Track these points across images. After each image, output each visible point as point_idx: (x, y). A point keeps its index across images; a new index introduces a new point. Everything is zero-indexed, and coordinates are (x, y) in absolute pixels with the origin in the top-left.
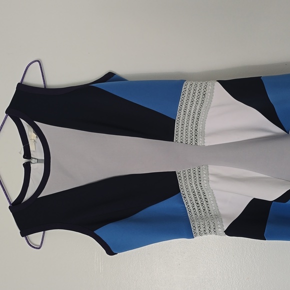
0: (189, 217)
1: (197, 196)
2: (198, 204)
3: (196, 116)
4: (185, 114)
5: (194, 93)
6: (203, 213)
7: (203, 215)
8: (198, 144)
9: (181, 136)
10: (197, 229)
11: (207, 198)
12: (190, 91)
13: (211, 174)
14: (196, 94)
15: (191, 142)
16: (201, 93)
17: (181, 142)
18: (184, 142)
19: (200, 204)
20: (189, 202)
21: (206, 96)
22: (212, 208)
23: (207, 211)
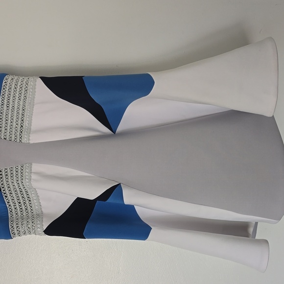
0: (10, 217)
1: (20, 195)
2: (20, 203)
3: (21, 112)
4: (8, 109)
5: (15, 88)
6: (24, 212)
7: (24, 214)
8: (23, 141)
9: (5, 132)
10: (15, 229)
11: (30, 197)
12: (11, 85)
13: (34, 173)
14: (18, 89)
15: (16, 139)
16: (23, 88)
17: (5, 139)
18: (8, 139)
19: (22, 203)
20: (10, 201)
21: (28, 92)
22: (35, 207)
23: (29, 211)
